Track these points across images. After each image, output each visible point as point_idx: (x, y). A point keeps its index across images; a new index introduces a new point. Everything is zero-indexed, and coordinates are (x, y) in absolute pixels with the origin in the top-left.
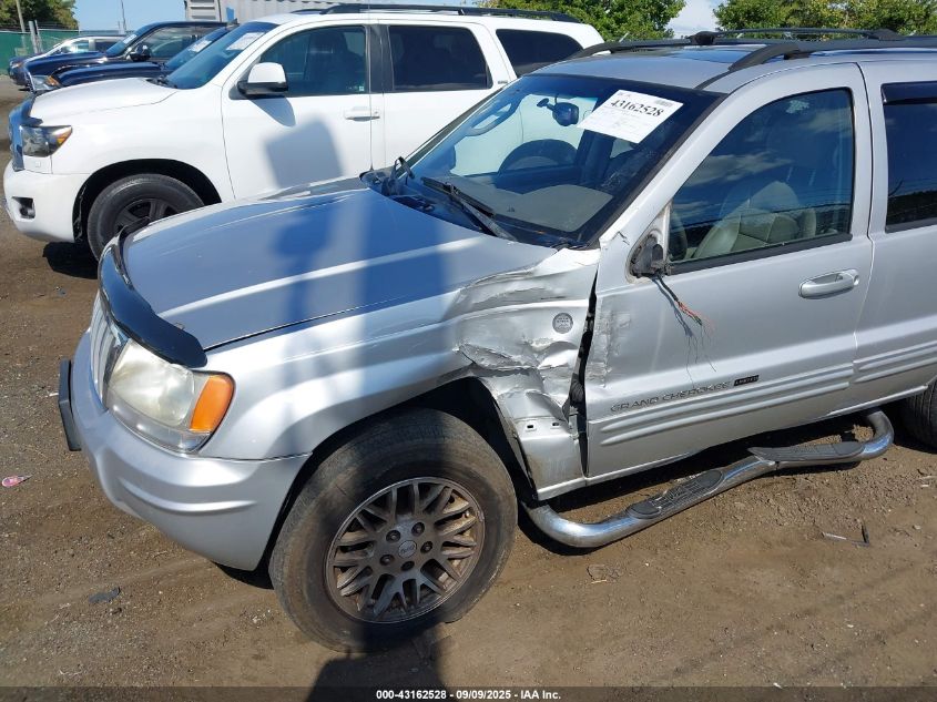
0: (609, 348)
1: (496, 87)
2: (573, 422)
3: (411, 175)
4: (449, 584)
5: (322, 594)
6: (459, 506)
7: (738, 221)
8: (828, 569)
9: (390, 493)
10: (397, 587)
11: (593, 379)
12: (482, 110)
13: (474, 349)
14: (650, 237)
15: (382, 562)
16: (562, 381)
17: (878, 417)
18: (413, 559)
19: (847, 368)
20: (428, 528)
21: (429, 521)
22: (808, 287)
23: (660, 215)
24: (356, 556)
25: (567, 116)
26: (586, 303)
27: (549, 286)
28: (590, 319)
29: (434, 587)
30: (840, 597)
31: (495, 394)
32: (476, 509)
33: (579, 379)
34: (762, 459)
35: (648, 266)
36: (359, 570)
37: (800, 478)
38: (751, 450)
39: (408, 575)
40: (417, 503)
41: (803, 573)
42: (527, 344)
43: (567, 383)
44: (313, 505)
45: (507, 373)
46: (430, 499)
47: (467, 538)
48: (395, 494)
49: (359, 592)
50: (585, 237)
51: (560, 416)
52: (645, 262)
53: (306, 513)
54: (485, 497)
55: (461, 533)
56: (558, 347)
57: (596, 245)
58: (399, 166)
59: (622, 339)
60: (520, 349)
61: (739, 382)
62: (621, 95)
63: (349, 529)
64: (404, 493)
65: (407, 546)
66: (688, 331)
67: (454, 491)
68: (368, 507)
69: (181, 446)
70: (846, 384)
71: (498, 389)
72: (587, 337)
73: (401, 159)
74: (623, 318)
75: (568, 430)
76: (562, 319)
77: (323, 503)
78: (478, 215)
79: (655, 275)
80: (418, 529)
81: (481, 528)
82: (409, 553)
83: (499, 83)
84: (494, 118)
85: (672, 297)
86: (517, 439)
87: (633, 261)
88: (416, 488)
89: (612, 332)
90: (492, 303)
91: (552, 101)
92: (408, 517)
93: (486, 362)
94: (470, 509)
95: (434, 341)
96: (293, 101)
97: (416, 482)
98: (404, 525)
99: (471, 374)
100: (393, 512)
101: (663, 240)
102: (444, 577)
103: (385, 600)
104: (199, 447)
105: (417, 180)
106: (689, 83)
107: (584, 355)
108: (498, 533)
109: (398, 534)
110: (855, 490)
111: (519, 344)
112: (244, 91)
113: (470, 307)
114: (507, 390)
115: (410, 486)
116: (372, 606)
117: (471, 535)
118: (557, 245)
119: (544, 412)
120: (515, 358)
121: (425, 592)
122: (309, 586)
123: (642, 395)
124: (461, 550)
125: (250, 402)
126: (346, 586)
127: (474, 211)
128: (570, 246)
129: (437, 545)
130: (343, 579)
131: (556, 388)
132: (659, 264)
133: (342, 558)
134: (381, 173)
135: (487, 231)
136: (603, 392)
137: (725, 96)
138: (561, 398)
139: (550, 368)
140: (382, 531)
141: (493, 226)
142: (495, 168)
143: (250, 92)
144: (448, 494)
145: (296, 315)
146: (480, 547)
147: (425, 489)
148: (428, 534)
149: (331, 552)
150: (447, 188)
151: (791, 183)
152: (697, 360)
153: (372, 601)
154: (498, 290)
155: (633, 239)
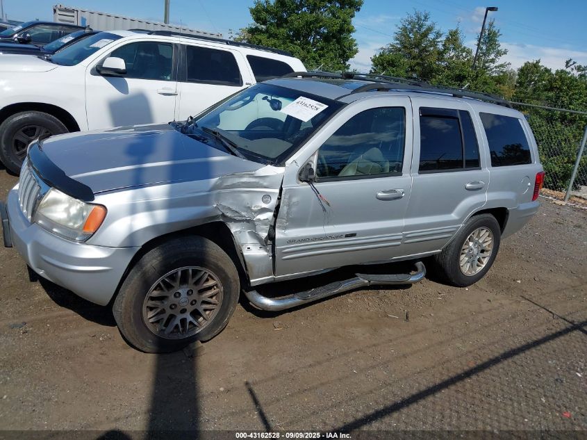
0: (288, 213)
1: (245, 86)
2: (269, 248)
3: (196, 125)
4: (203, 324)
5: (140, 320)
6: (211, 283)
7: (357, 164)
8: (387, 329)
9: (177, 273)
10: (177, 321)
11: (279, 227)
12: (237, 97)
13: (224, 207)
14: (308, 164)
15: (171, 308)
16: (265, 227)
17: (419, 264)
18: (186, 307)
19: (399, 235)
20: (195, 292)
21: (196, 289)
22: (380, 194)
23: (313, 155)
24: (157, 303)
25: (276, 106)
26: (277, 191)
27: (261, 182)
28: (279, 199)
29: (196, 323)
30: (391, 340)
31: (233, 230)
32: (219, 285)
33: (273, 227)
34: (362, 279)
35: (307, 177)
36: (159, 310)
37: (382, 292)
38: (357, 274)
39: (184, 316)
40: (190, 279)
41: (375, 330)
42: (249, 208)
43: (267, 228)
44: (139, 274)
45: (240, 221)
46: (197, 278)
47: (214, 300)
48: (180, 273)
49: (157, 322)
50: (279, 161)
51: (263, 244)
52: (306, 175)
53: (136, 278)
54: (224, 279)
55: (211, 297)
56: (264, 210)
57: (284, 165)
58: (190, 120)
59: (294, 209)
60: (245, 209)
61: (347, 236)
62: (301, 99)
63: (155, 289)
64: (185, 273)
65: (184, 300)
66: (324, 210)
67: (209, 275)
68: (166, 278)
69: (77, 239)
70: (400, 243)
71: (234, 229)
72: (278, 208)
73: (191, 118)
74: (294, 200)
75: (267, 251)
76: (266, 197)
77: (144, 274)
78: (230, 146)
79: (310, 182)
80: (189, 293)
81: (221, 295)
82: (185, 304)
83: (247, 84)
84: (242, 102)
85: (317, 192)
86: (242, 254)
87: (300, 174)
88: (190, 271)
89: (289, 206)
90: (233, 186)
91: (269, 98)
92: (185, 286)
93: (229, 214)
94: (216, 285)
95: (204, 200)
96: (127, 80)
97: (190, 269)
98: (183, 291)
99: (221, 220)
100: (178, 282)
101: (314, 166)
102: (201, 319)
103: (171, 328)
104: (86, 240)
105: (199, 128)
106: (332, 97)
107: (275, 216)
108: (230, 298)
109: (180, 294)
110: (407, 298)
111: (246, 207)
112: (99, 70)
113: (223, 187)
114: (239, 230)
115: (188, 270)
116: (164, 330)
117: (216, 299)
118: (266, 164)
119: (256, 241)
120: (243, 214)
121: (191, 326)
122: (134, 314)
123: (302, 237)
124: (211, 305)
125: (114, 219)
126: (152, 318)
127: (228, 145)
128: (271, 164)
129: (199, 302)
130: (151, 314)
131: (262, 230)
132: (311, 177)
133: (151, 303)
134: (180, 123)
135: (233, 154)
136: (284, 234)
137: (347, 104)
138: (264, 235)
139: (259, 220)
140: (173, 292)
141: (237, 152)
142: (243, 128)
143: (103, 72)
144: (206, 276)
145: (137, 182)
146: (220, 304)
147: (195, 272)
148: (195, 296)
149: (146, 298)
150: (215, 133)
151: (381, 149)
152: (328, 223)
153: (164, 328)
154: (237, 180)
155: (300, 164)
